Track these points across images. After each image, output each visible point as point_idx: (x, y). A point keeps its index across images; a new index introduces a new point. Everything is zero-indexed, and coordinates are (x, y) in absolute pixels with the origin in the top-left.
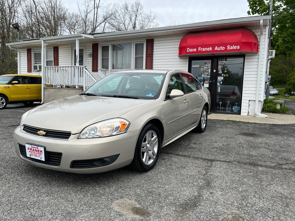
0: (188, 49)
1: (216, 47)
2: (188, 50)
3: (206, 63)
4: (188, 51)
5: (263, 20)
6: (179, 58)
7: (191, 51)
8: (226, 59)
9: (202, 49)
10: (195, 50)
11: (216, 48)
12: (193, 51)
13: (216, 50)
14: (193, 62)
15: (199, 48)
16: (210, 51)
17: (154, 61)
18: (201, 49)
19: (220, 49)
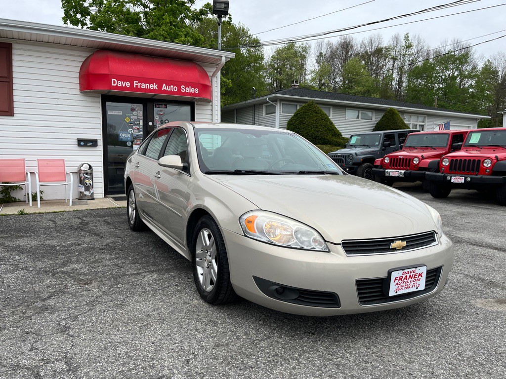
0: (113, 80)
1: (164, 85)
2: (114, 83)
3: (133, 110)
4: (113, 85)
5: (226, 57)
6: (79, 93)
7: (121, 85)
8: (166, 105)
9: (141, 85)
10: (128, 84)
11: (164, 87)
12: (124, 86)
13: (164, 89)
14: (108, 103)
15: (135, 82)
16: (154, 90)
17: (15, 93)
18: (139, 84)
19: (170, 90)
